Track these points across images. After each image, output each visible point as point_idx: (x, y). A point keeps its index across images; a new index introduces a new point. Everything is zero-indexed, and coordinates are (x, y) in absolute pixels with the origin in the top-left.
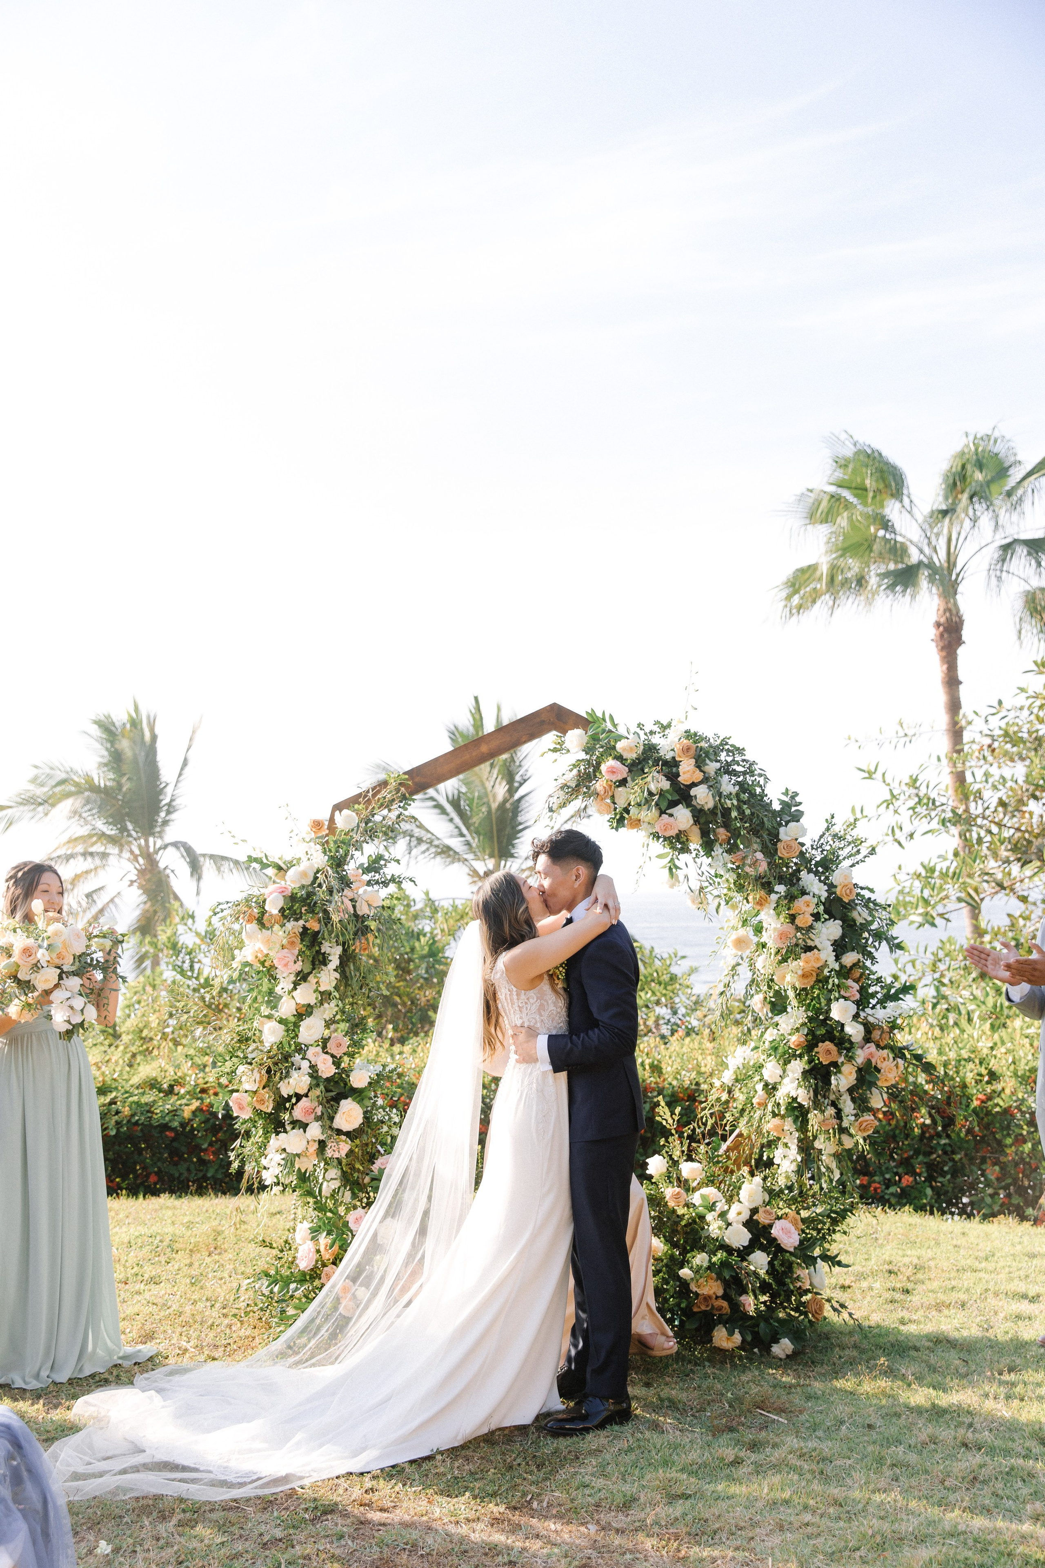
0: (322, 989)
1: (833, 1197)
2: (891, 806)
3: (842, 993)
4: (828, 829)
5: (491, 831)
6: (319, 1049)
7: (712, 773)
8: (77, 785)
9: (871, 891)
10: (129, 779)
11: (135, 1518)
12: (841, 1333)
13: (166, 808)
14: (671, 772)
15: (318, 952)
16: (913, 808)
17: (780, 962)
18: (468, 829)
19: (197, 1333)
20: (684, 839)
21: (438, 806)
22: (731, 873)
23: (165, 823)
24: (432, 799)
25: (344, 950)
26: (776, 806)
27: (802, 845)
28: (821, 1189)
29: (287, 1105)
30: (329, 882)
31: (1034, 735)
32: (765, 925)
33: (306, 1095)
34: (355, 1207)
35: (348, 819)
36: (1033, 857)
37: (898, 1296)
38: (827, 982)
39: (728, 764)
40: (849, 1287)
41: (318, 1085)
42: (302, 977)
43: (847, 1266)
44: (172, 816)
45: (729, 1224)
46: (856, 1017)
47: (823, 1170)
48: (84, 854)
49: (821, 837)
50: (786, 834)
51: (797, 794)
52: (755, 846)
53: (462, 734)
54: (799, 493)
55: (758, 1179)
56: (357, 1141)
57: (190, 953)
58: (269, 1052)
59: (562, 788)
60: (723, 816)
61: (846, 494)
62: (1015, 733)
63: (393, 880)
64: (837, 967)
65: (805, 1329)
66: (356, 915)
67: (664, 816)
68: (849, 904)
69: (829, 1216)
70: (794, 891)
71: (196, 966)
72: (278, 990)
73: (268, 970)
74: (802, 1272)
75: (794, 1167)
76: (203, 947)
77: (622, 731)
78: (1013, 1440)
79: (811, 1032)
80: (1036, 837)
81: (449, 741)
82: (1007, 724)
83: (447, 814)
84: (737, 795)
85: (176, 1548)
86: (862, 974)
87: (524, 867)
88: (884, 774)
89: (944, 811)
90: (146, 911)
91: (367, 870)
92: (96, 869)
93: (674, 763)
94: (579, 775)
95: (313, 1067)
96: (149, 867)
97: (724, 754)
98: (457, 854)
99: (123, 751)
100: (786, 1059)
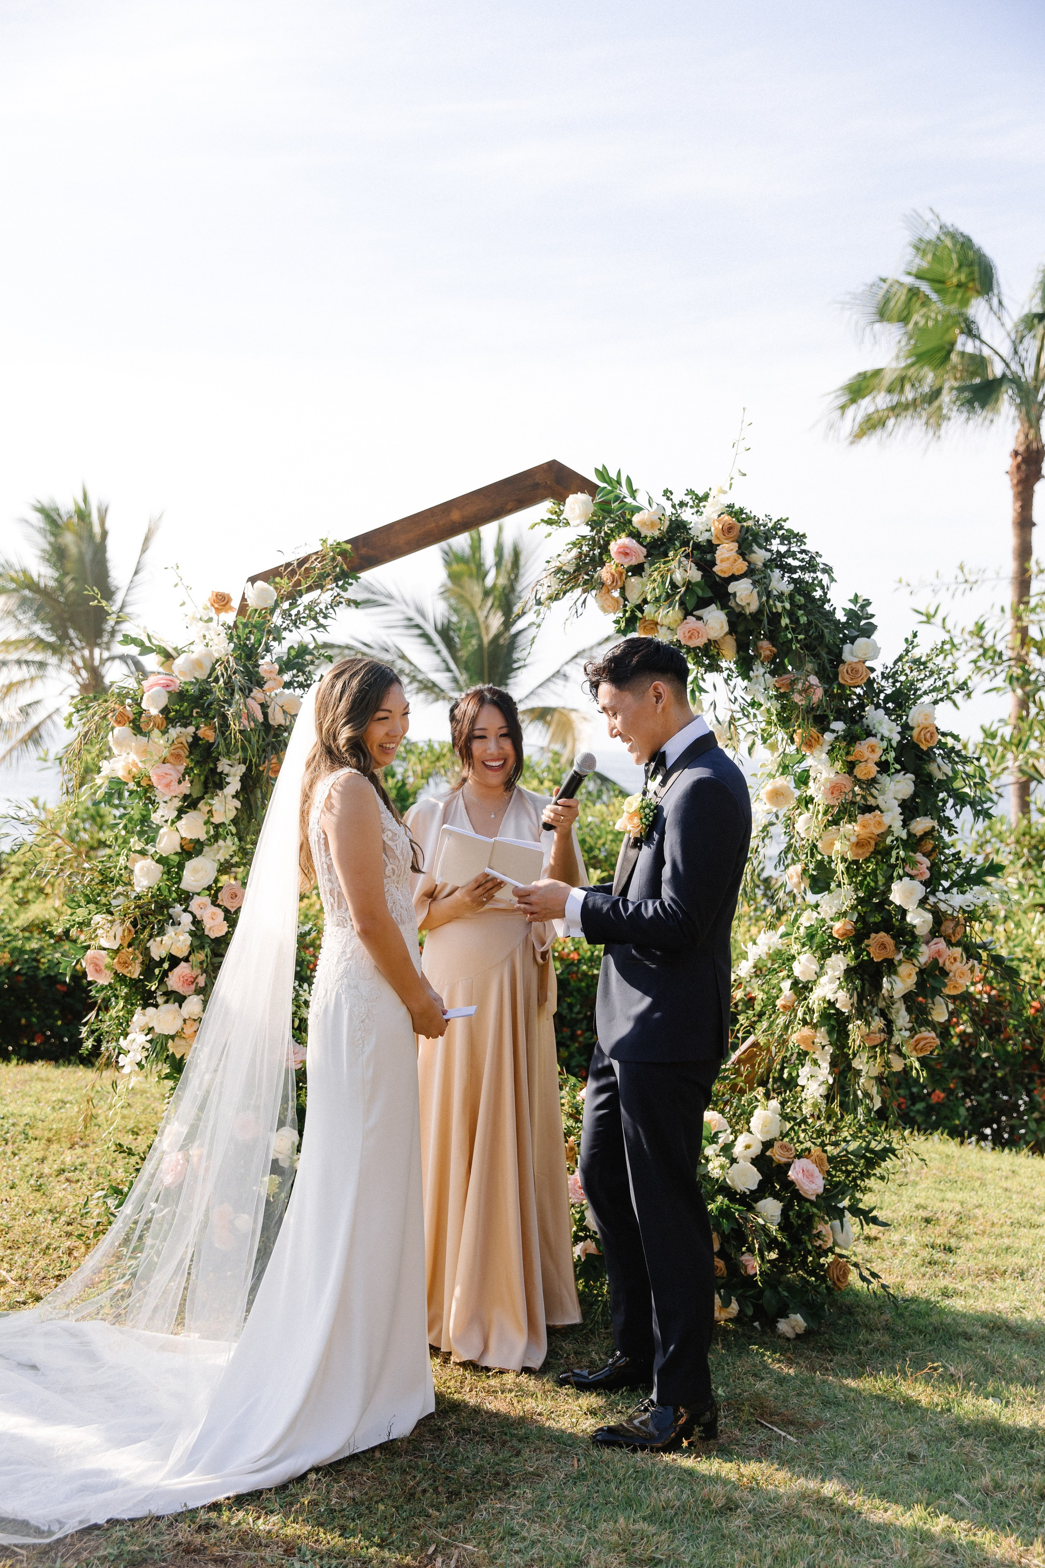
0: (216, 820)
1: (870, 1132)
3: (907, 869)
4: (907, 651)
5: (482, 665)
6: (208, 900)
7: (760, 565)
8: (13, 580)
9: (956, 738)
10: (72, 579)
12: (868, 1307)
14: (704, 559)
15: (213, 771)
16: (975, 662)
17: (829, 824)
18: (456, 663)
19: (24, 1258)
20: (715, 652)
21: (425, 636)
22: (774, 702)
23: (114, 632)
25: (249, 769)
26: (840, 616)
27: (872, 670)
28: (856, 1120)
29: (157, 971)
30: (232, 678)
32: (813, 774)
33: (186, 960)
35: (263, 594)
37: (939, 1256)
38: (889, 854)
39: (781, 555)
40: (876, 1239)
41: (202, 948)
42: (189, 804)
43: (887, 1225)
45: (733, 1161)
46: (923, 902)
47: (861, 1096)
48: (19, 662)
49: (897, 662)
50: (852, 654)
51: (868, 602)
52: (809, 666)
54: (870, 281)
55: (774, 1104)
58: (139, 899)
59: (555, 573)
60: (769, 623)
61: (925, 287)
64: (904, 835)
65: (821, 1299)
66: (266, 726)
67: (690, 618)
68: (926, 753)
69: (863, 1156)
70: (857, 728)
72: (156, 817)
73: (146, 791)
74: (824, 1228)
75: (823, 1090)
77: (642, 500)
79: (861, 918)
83: (434, 645)
84: (791, 597)
86: (935, 847)
88: (944, 619)
89: (1011, 667)
91: (286, 667)
92: (32, 679)
93: (711, 547)
94: (579, 557)
95: (197, 922)
96: (93, 683)
97: (778, 541)
98: (442, 691)
99: (66, 546)
100: (824, 951)
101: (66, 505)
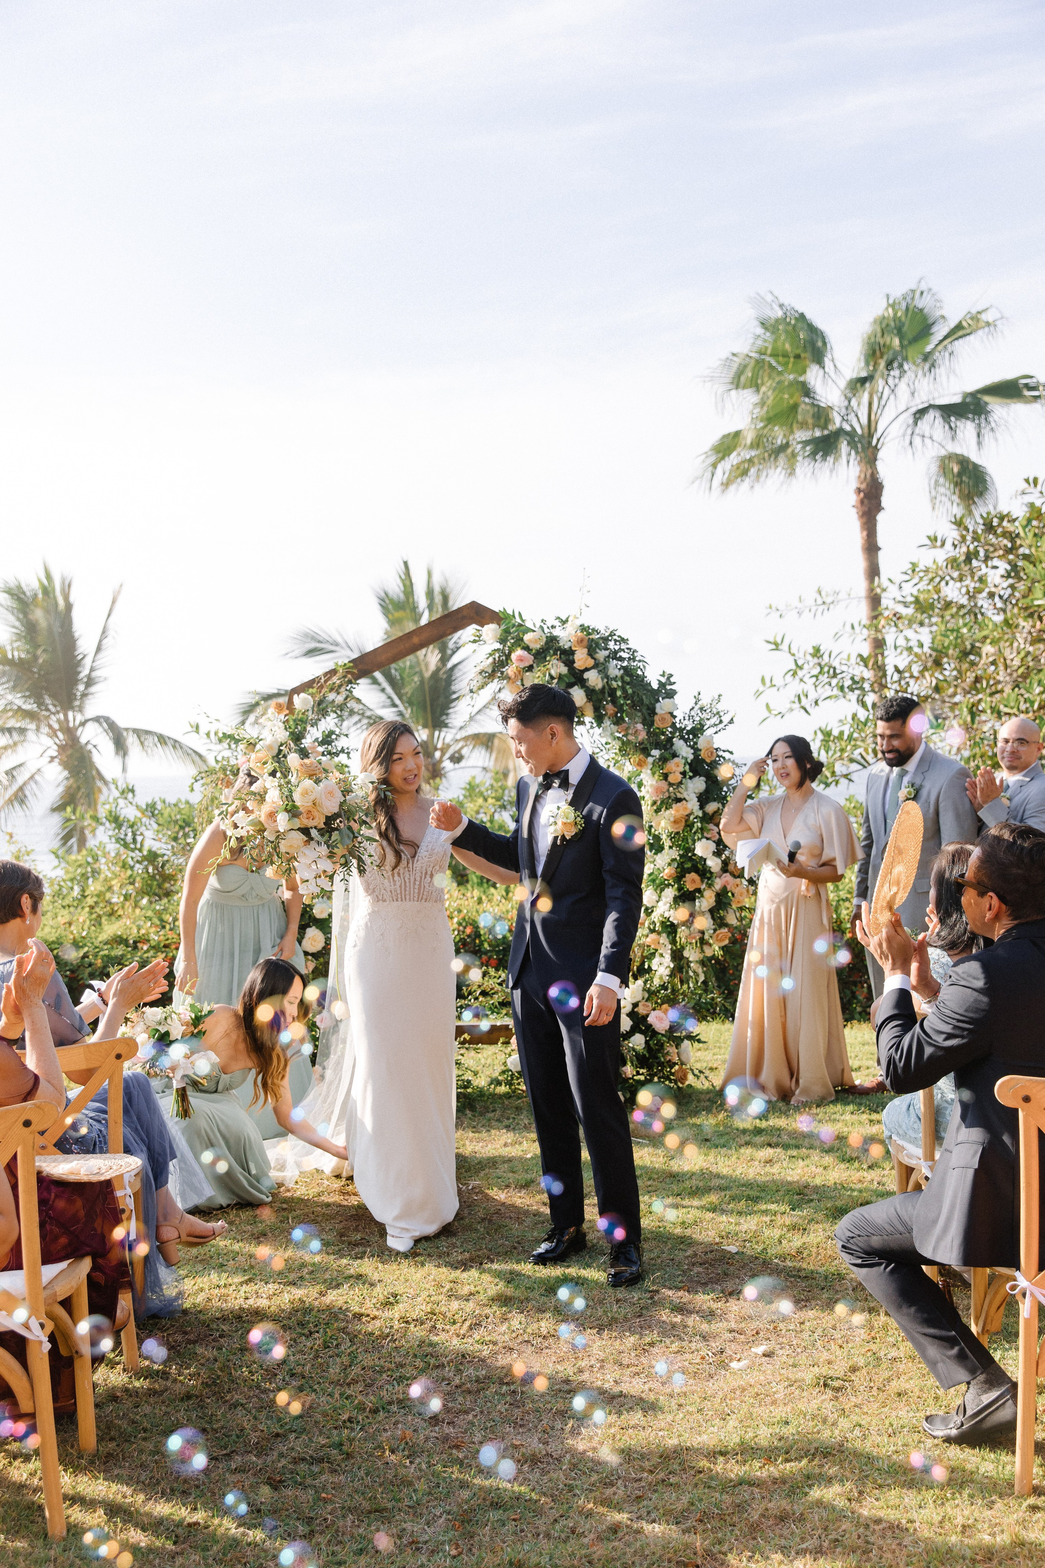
2: (797, 676)
3: (704, 834)
4: (697, 704)
5: (425, 701)
7: (602, 660)
9: (731, 753)
10: (44, 650)
13: (85, 680)
14: (568, 660)
16: (816, 677)
17: (656, 811)
18: (400, 698)
22: (618, 741)
23: (84, 695)
26: (655, 686)
27: (676, 717)
28: (689, 988)
31: (941, 603)
32: (644, 782)
35: (305, 701)
38: (693, 826)
39: (616, 652)
43: (705, 1043)
44: (93, 689)
46: (715, 853)
47: (691, 973)
49: (691, 710)
50: (662, 709)
51: (671, 675)
52: (637, 719)
53: (392, 601)
55: (640, 983)
56: (322, 960)
57: (132, 826)
59: (481, 673)
60: (611, 694)
62: (925, 600)
63: (342, 751)
64: (700, 814)
68: (711, 764)
70: (667, 754)
71: (139, 839)
74: (671, 1049)
75: (668, 972)
76: (144, 820)
77: (529, 624)
79: (680, 866)
82: (919, 591)
83: (379, 684)
84: (622, 677)
87: (458, 737)
88: (789, 645)
89: (843, 678)
90: (68, 788)
91: (322, 743)
92: (15, 744)
93: (571, 652)
94: (494, 662)
96: (70, 743)
97: (612, 643)
99: (37, 621)
100: (661, 887)
101: (31, 582)
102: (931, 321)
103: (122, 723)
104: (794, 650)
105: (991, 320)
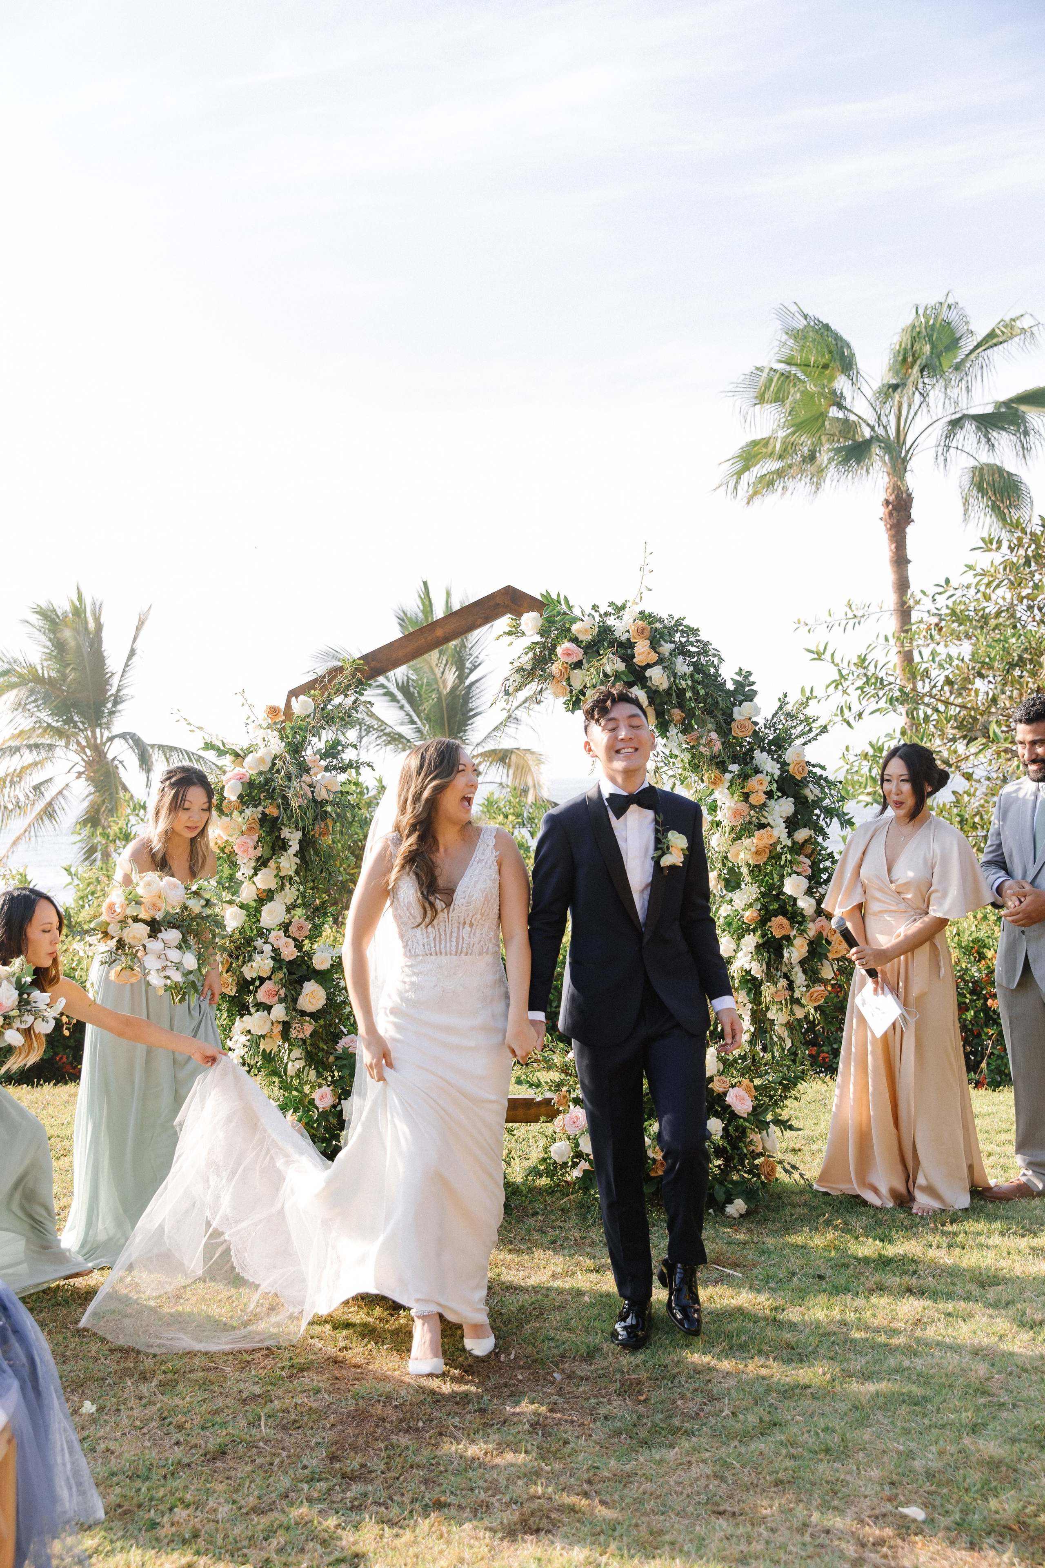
0: (282, 874)
1: (785, 1065)
2: (840, 687)
3: (795, 868)
4: (781, 708)
5: (442, 718)
6: (281, 933)
7: (667, 654)
8: (20, 676)
9: (823, 768)
10: (73, 669)
11: (118, 1380)
12: (792, 1192)
13: (112, 698)
14: (626, 654)
15: (278, 837)
16: (861, 688)
17: (734, 840)
18: (418, 716)
21: (388, 694)
22: (686, 753)
23: (112, 713)
24: (382, 686)
25: (304, 835)
26: (730, 686)
27: (756, 724)
28: (773, 1057)
29: (251, 988)
30: (288, 768)
31: (980, 614)
32: (719, 804)
33: (270, 978)
34: (320, 1086)
35: (304, 705)
36: (979, 733)
38: (780, 858)
39: (682, 645)
40: (799, 1150)
41: (281, 968)
42: (262, 863)
43: (799, 1130)
44: (119, 707)
46: (808, 891)
47: (776, 1039)
48: (30, 747)
49: (774, 716)
50: (740, 714)
51: (750, 674)
52: (710, 726)
53: (410, 620)
54: (748, 371)
56: (321, 1022)
58: (232, 936)
59: (518, 671)
60: (678, 696)
61: (795, 371)
62: (961, 611)
63: (350, 765)
64: (789, 843)
65: (758, 1189)
66: (314, 801)
68: (801, 781)
69: (781, 1083)
70: (748, 769)
72: (239, 875)
73: (229, 857)
74: (755, 1137)
77: (577, 612)
78: (954, 1284)
79: (764, 907)
80: (982, 715)
81: (399, 627)
82: (954, 602)
83: (398, 702)
84: (692, 675)
85: (158, 1405)
86: (814, 850)
88: (833, 655)
89: (891, 690)
90: (93, 803)
91: (324, 756)
92: (43, 760)
93: (629, 645)
94: (534, 658)
95: (275, 950)
96: (97, 758)
97: (679, 634)
98: (408, 741)
99: (66, 640)
100: (740, 934)
101: (63, 605)
102: (958, 335)
103: (147, 739)
104: (837, 660)
105: (1026, 327)
